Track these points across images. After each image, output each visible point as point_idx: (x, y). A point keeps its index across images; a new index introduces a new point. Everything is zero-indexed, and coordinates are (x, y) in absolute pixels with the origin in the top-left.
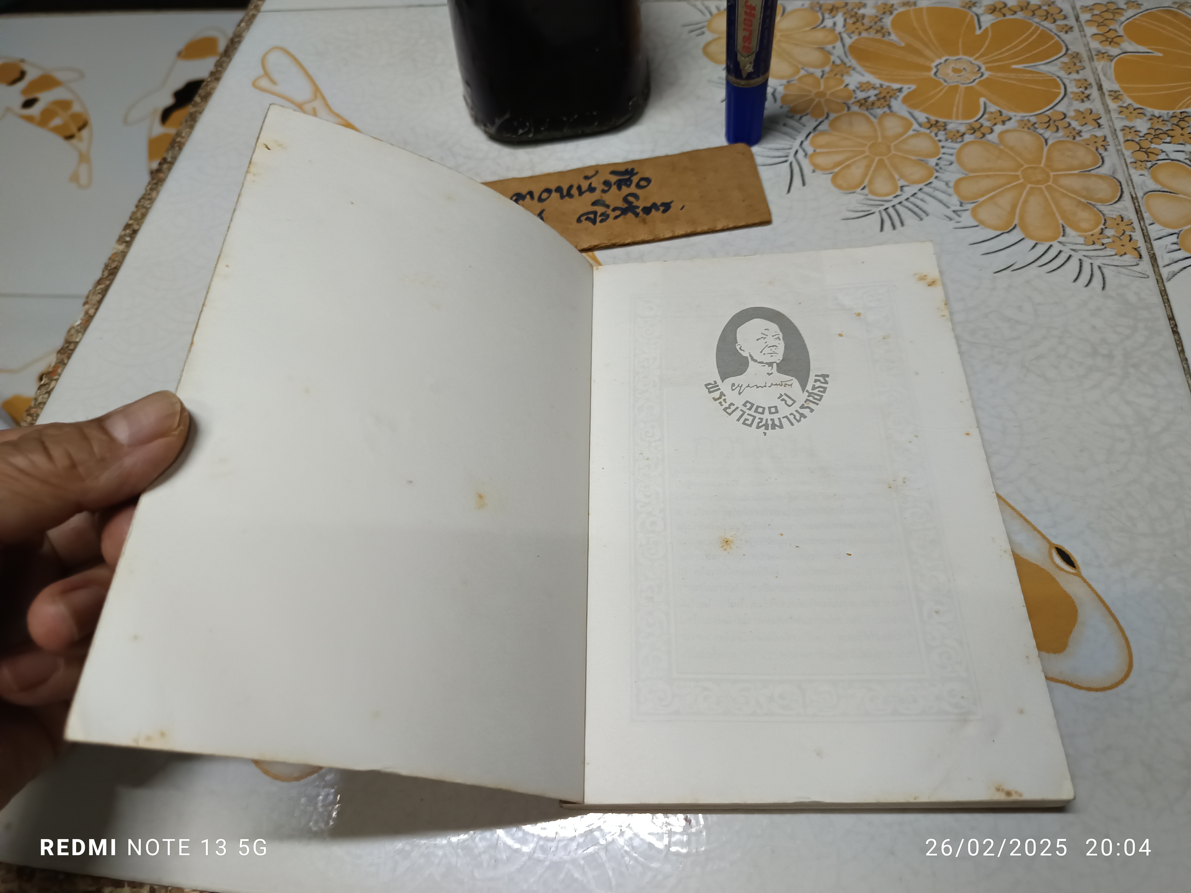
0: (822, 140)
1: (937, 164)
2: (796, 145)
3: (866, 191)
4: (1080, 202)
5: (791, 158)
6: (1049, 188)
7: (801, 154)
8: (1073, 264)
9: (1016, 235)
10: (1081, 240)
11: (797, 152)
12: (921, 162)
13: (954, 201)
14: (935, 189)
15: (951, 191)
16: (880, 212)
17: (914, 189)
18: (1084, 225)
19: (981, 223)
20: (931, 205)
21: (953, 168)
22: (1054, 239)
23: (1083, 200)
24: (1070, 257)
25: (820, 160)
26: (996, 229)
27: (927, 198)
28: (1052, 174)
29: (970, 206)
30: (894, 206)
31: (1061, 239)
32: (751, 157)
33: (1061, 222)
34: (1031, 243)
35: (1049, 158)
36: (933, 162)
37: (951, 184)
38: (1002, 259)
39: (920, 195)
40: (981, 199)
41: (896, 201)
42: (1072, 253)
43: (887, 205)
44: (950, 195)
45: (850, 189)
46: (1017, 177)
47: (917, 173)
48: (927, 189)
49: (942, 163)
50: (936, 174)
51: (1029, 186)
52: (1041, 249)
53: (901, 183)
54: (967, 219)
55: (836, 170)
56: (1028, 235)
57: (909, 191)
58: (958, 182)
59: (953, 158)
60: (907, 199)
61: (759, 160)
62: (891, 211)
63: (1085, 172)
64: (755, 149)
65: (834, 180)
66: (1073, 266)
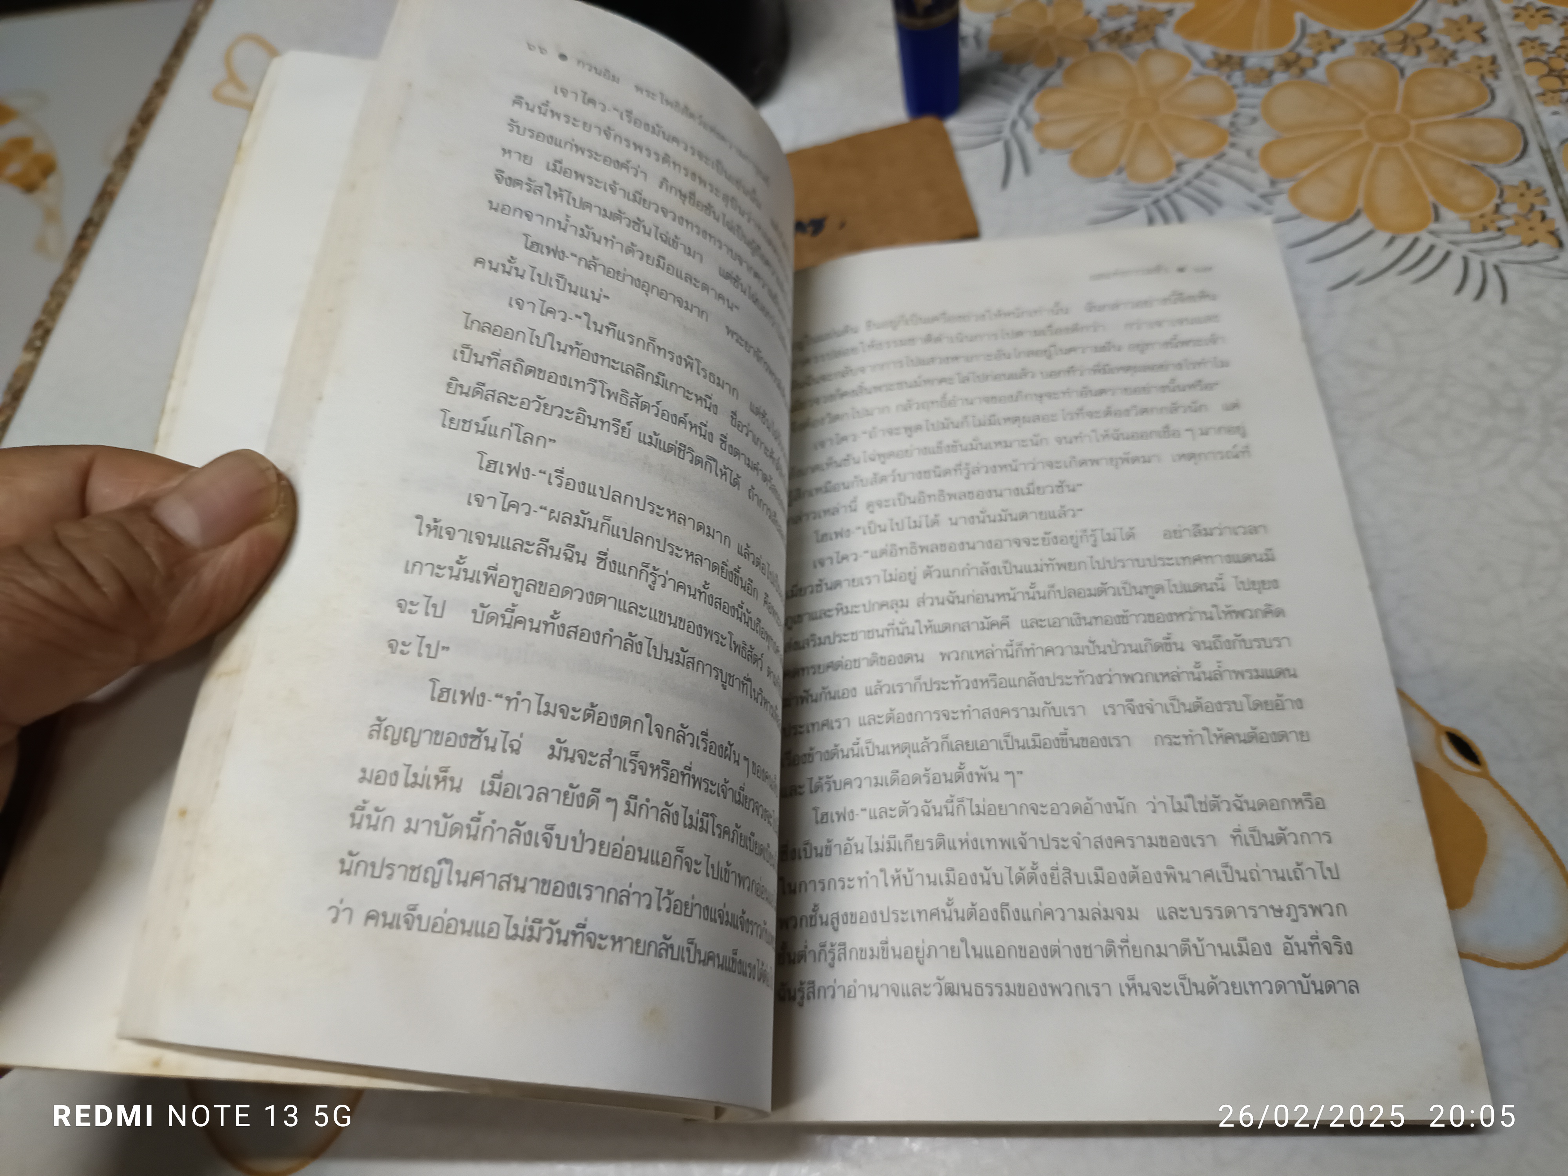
0: (1054, 99)
1: (1232, 124)
2: (1013, 110)
3: (1124, 175)
4: (1460, 165)
5: (1006, 133)
6: (1410, 147)
7: (1021, 126)
8: (1454, 267)
9: (1362, 226)
10: (1464, 226)
11: (1014, 124)
12: (1208, 122)
13: (1262, 179)
14: (1232, 163)
15: (1256, 163)
16: (1146, 207)
17: (1196, 166)
18: (1468, 201)
19: (1305, 211)
20: (1227, 189)
21: (1256, 127)
22: (1421, 226)
23: (1464, 161)
24: (1447, 255)
25: (1053, 132)
26: (1327, 217)
27: (1222, 179)
28: (1413, 123)
29: (1286, 186)
30: (1168, 196)
31: (1434, 226)
32: (944, 137)
33: (1431, 198)
34: (1383, 237)
35: (1408, 99)
36: (1225, 120)
37: (1256, 153)
38: (1342, 266)
39: (1209, 174)
40: (1304, 173)
41: (1171, 187)
42: (1451, 247)
43: (1156, 194)
44: (1254, 171)
45: (1099, 174)
46: (1357, 134)
47: (1201, 139)
48: (1220, 165)
49: (1241, 121)
50: (1231, 139)
51: (1378, 146)
52: (1402, 244)
53: (1178, 157)
54: (1283, 205)
55: (1078, 145)
56: (1380, 224)
57: (1191, 169)
58: (1267, 149)
59: (1255, 112)
60: (1188, 183)
61: (958, 140)
62: (1165, 204)
63: (1466, 116)
64: (953, 124)
65: (1077, 161)
66: (1453, 269)
